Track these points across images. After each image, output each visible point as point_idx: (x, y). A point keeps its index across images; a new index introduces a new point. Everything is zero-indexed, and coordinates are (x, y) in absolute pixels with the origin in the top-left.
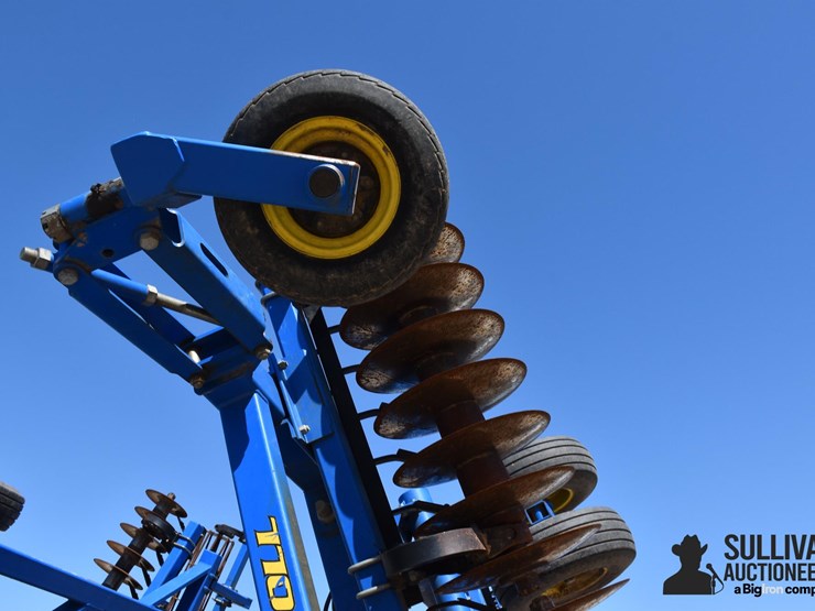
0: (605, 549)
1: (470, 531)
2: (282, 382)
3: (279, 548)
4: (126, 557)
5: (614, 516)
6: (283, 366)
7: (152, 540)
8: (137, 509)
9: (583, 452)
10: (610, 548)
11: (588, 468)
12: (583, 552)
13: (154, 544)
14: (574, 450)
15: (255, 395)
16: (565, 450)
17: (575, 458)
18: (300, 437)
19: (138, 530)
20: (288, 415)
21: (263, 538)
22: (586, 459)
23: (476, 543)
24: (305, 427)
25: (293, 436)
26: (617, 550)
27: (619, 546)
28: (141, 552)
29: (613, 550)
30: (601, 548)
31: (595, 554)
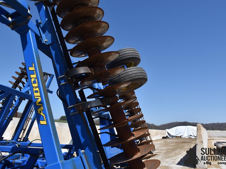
0: (138, 77)
1: (87, 68)
2: (40, 28)
3: (35, 71)
4: (17, 80)
5: (142, 69)
6: (40, 23)
7: (24, 76)
8: (19, 68)
9: (137, 52)
10: (139, 77)
11: (138, 57)
12: (132, 78)
13: (25, 77)
14: (134, 52)
15: (30, 30)
16: (131, 52)
17: (134, 54)
18: (45, 43)
19: (20, 74)
20: (41, 37)
21: (31, 69)
22: (137, 54)
23: (88, 71)
24: (46, 40)
25: (43, 42)
26: (141, 78)
27: (142, 77)
28: (21, 79)
29: (140, 78)
30: (137, 77)
31: (135, 79)
